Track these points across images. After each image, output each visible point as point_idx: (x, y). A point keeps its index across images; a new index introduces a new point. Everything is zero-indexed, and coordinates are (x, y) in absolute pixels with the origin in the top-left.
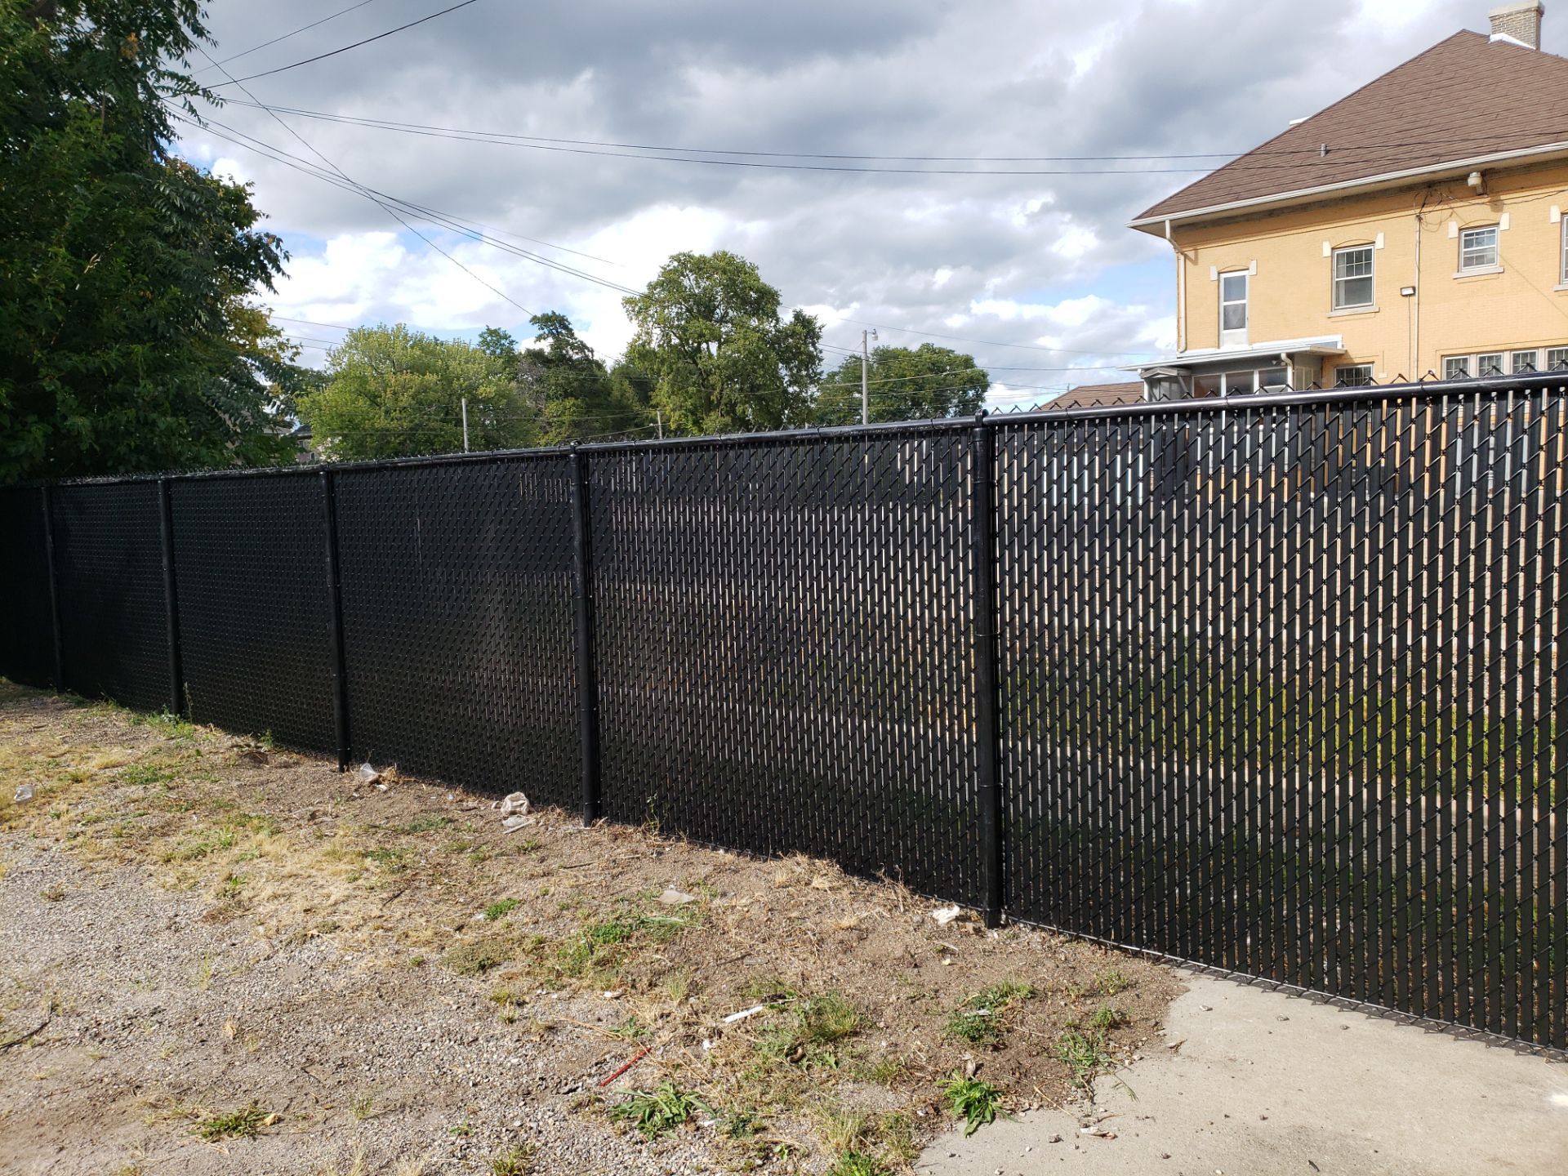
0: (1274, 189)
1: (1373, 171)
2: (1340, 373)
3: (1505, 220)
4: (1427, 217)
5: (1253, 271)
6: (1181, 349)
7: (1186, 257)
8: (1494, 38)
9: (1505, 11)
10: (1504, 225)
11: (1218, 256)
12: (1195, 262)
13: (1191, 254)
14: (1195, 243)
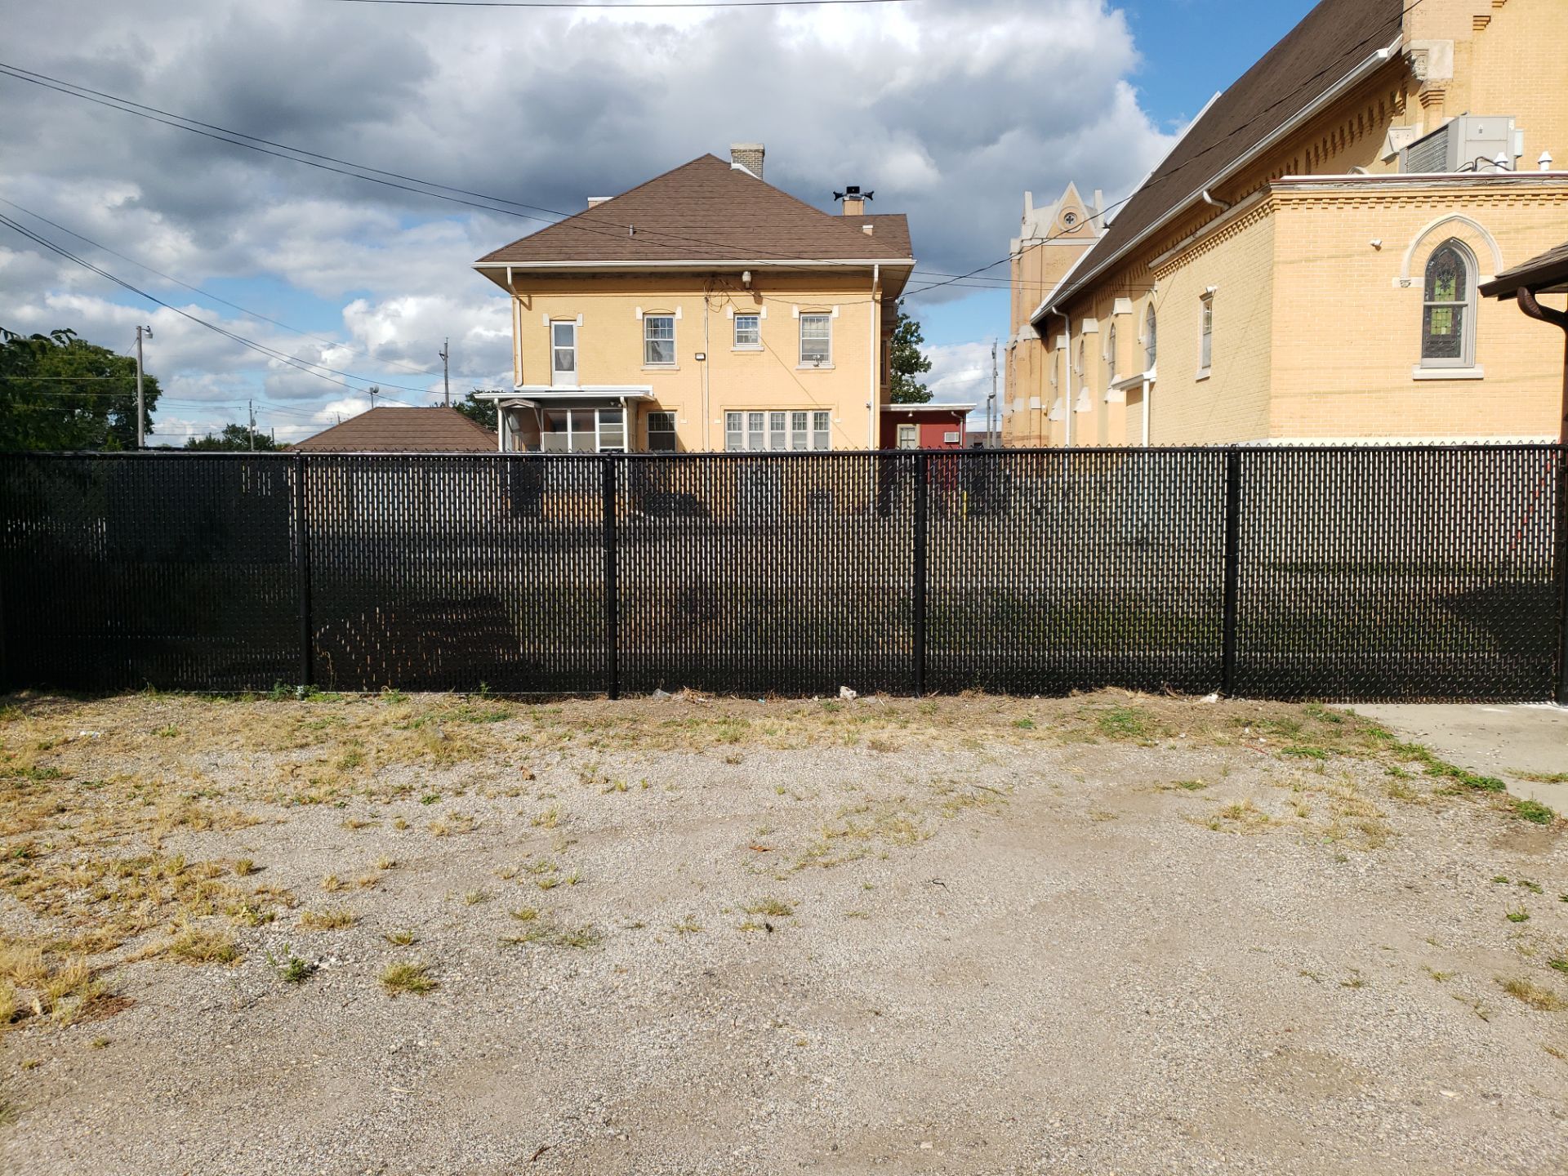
0: (599, 256)
1: (676, 256)
2: (651, 417)
3: (763, 310)
4: (712, 300)
5: (579, 322)
6: (519, 383)
7: (521, 302)
8: (735, 166)
9: (742, 147)
10: (764, 314)
11: (551, 306)
12: (529, 308)
13: (525, 300)
14: (530, 291)
